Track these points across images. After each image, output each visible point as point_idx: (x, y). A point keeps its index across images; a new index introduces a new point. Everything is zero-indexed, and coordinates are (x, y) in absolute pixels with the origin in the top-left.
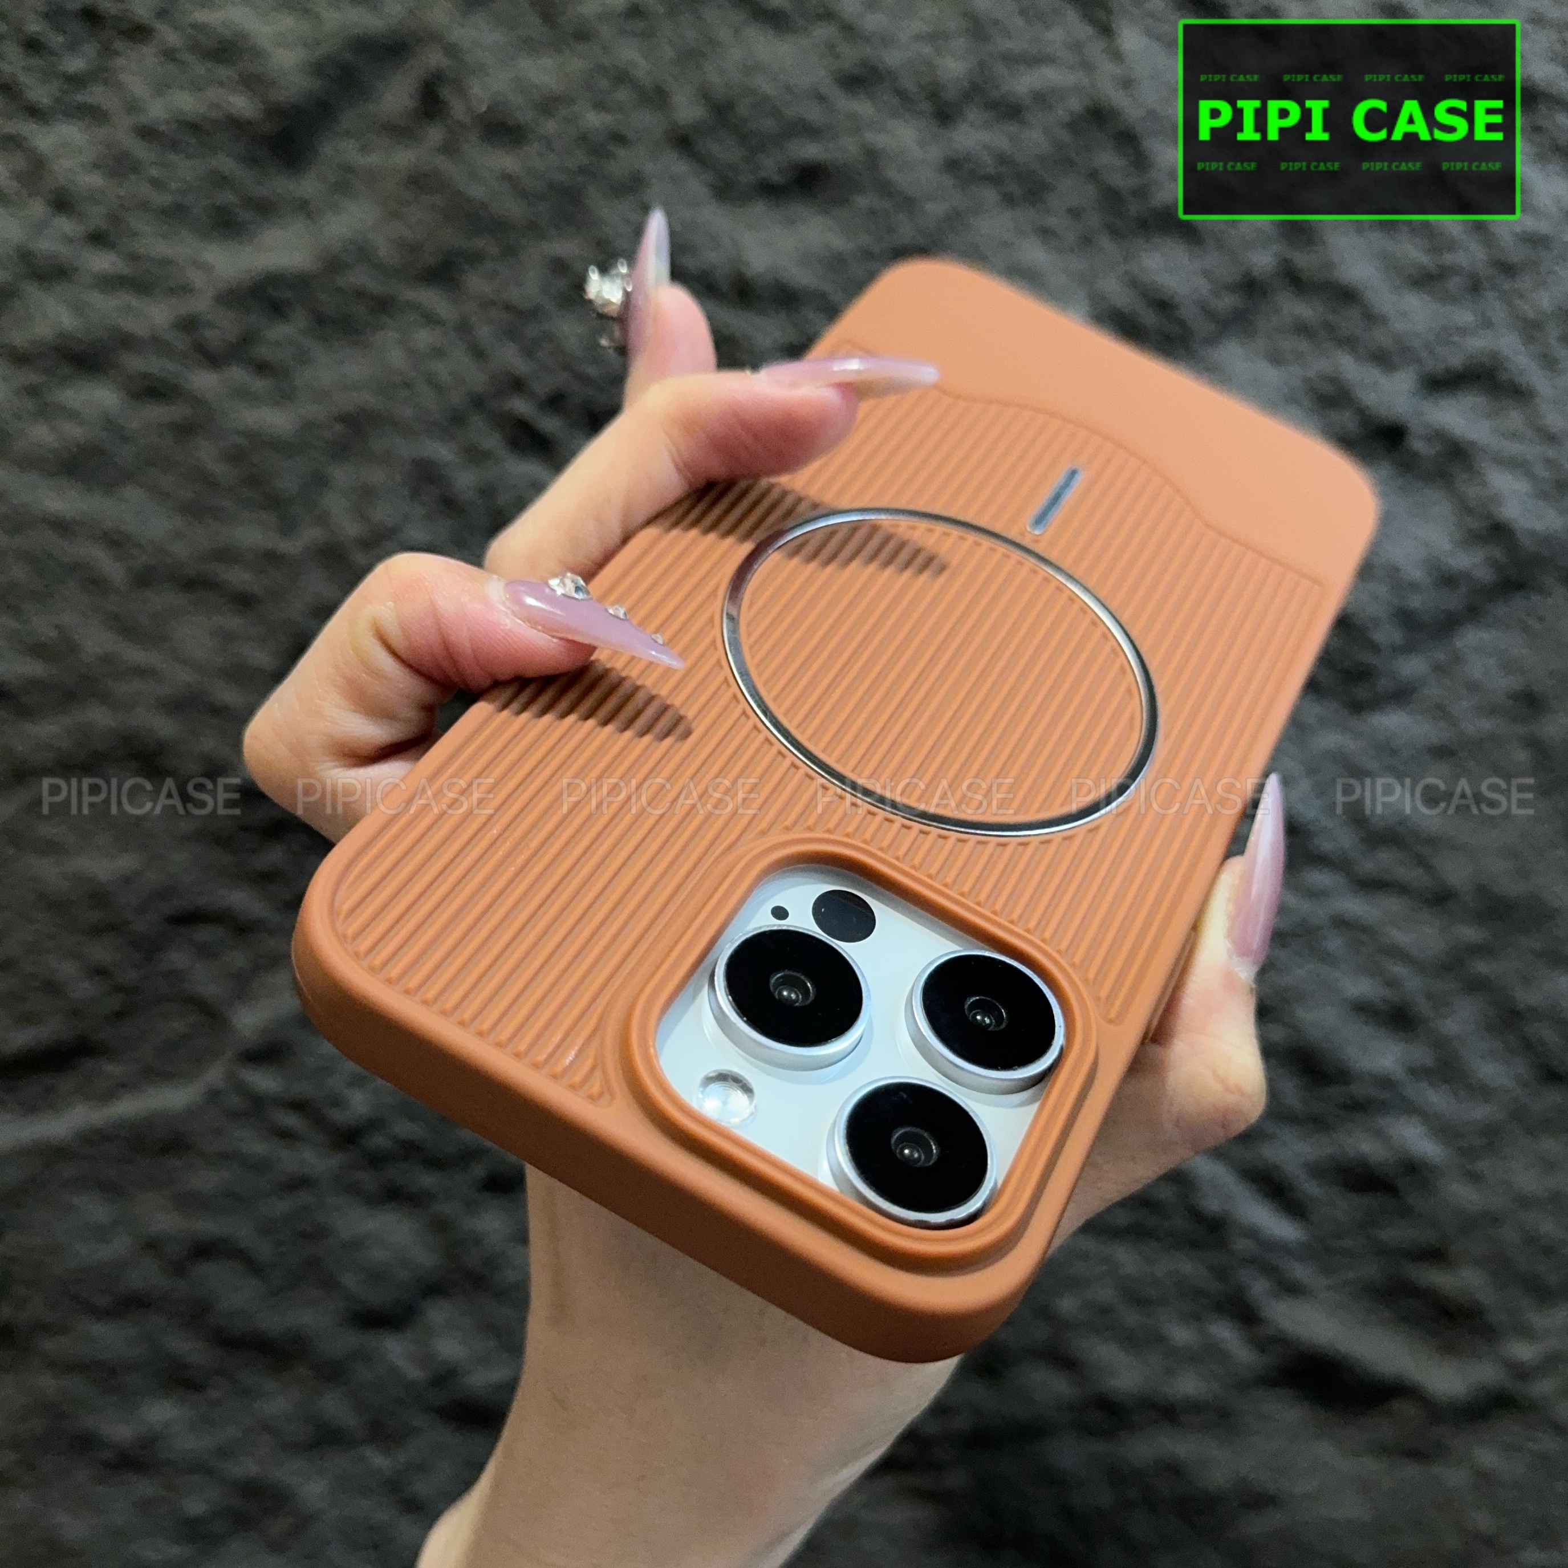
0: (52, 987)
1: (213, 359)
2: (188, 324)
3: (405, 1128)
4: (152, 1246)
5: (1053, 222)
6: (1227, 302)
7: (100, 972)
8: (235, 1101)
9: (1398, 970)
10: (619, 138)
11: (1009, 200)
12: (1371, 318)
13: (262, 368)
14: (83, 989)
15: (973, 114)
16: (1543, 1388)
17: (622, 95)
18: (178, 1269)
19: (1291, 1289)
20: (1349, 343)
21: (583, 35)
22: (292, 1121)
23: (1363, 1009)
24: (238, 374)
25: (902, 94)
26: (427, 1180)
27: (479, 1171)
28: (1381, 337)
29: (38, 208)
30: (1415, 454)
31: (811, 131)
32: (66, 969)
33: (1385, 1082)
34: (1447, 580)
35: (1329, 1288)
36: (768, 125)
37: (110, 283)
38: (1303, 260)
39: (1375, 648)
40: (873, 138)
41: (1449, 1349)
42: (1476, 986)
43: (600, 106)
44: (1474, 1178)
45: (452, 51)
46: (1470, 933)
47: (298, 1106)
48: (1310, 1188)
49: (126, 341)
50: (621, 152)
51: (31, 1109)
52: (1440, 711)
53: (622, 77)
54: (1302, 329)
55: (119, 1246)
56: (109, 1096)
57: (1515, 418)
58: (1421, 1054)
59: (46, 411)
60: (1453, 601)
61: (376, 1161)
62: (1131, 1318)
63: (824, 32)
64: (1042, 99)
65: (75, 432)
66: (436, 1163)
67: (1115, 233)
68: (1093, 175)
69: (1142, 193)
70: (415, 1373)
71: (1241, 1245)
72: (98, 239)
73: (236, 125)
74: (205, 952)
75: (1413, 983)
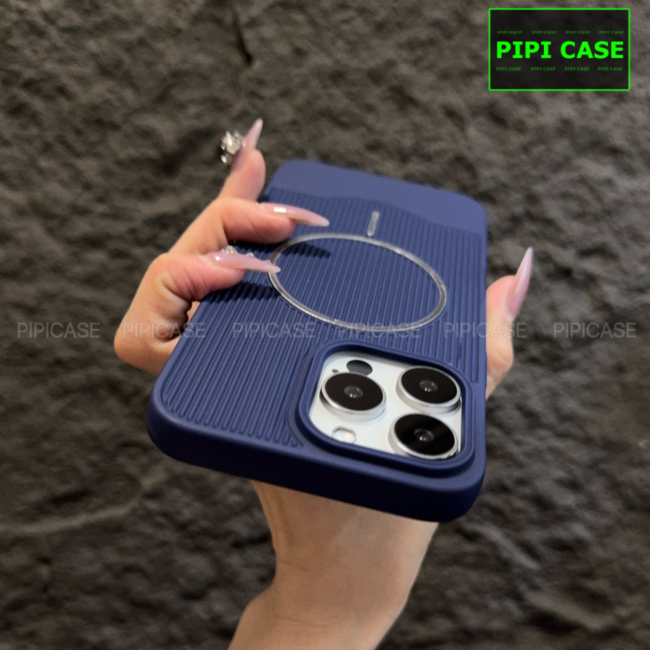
0: (76, 470)
1: (141, 243)
2: (133, 231)
3: (204, 523)
4: (108, 567)
6: (506, 225)
7: (93, 465)
8: (141, 512)
9: (573, 467)
12: (559, 230)
13: (159, 247)
14: (86, 471)
15: (415, 159)
16: (630, 626)
17: (289, 153)
18: (118, 576)
19: (535, 588)
20: (551, 239)
22: (162, 520)
23: (560, 482)
24: (150, 249)
25: (388, 152)
26: (212, 543)
27: (230, 540)
28: (563, 237)
29: (79, 190)
30: (575, 279)
32: (81, 464)
33: (568, 509)
35: (549, 588)
37: (104, 216)
38: (534, 210)
39: (562, 349)
40: (378, 167)
41: (595, 611)
42: (602, 473)
44: (603, 545)
46: (599, 454)
47: (165, 515)
48: (542, 549)
49: (109, 237)
51: (65, 515)
52: (586, 372)
53: (289, 146)
55: (96, 568)
56: (94, 510)
57: (612, 266)
58: (582, 499)
59: (80, 261)
61: (192, 536)
62: (475, 598)
63: (361, 130)
64: (440, 153)
65: (89, 269)
66: (215, 537)
68: (457, 181)
69: (474, 187)
70: (205, 617)
71: (516, 570)
72: (100, 200)
73: (150, 161)
74: (132, 457)
75: (578, 473)
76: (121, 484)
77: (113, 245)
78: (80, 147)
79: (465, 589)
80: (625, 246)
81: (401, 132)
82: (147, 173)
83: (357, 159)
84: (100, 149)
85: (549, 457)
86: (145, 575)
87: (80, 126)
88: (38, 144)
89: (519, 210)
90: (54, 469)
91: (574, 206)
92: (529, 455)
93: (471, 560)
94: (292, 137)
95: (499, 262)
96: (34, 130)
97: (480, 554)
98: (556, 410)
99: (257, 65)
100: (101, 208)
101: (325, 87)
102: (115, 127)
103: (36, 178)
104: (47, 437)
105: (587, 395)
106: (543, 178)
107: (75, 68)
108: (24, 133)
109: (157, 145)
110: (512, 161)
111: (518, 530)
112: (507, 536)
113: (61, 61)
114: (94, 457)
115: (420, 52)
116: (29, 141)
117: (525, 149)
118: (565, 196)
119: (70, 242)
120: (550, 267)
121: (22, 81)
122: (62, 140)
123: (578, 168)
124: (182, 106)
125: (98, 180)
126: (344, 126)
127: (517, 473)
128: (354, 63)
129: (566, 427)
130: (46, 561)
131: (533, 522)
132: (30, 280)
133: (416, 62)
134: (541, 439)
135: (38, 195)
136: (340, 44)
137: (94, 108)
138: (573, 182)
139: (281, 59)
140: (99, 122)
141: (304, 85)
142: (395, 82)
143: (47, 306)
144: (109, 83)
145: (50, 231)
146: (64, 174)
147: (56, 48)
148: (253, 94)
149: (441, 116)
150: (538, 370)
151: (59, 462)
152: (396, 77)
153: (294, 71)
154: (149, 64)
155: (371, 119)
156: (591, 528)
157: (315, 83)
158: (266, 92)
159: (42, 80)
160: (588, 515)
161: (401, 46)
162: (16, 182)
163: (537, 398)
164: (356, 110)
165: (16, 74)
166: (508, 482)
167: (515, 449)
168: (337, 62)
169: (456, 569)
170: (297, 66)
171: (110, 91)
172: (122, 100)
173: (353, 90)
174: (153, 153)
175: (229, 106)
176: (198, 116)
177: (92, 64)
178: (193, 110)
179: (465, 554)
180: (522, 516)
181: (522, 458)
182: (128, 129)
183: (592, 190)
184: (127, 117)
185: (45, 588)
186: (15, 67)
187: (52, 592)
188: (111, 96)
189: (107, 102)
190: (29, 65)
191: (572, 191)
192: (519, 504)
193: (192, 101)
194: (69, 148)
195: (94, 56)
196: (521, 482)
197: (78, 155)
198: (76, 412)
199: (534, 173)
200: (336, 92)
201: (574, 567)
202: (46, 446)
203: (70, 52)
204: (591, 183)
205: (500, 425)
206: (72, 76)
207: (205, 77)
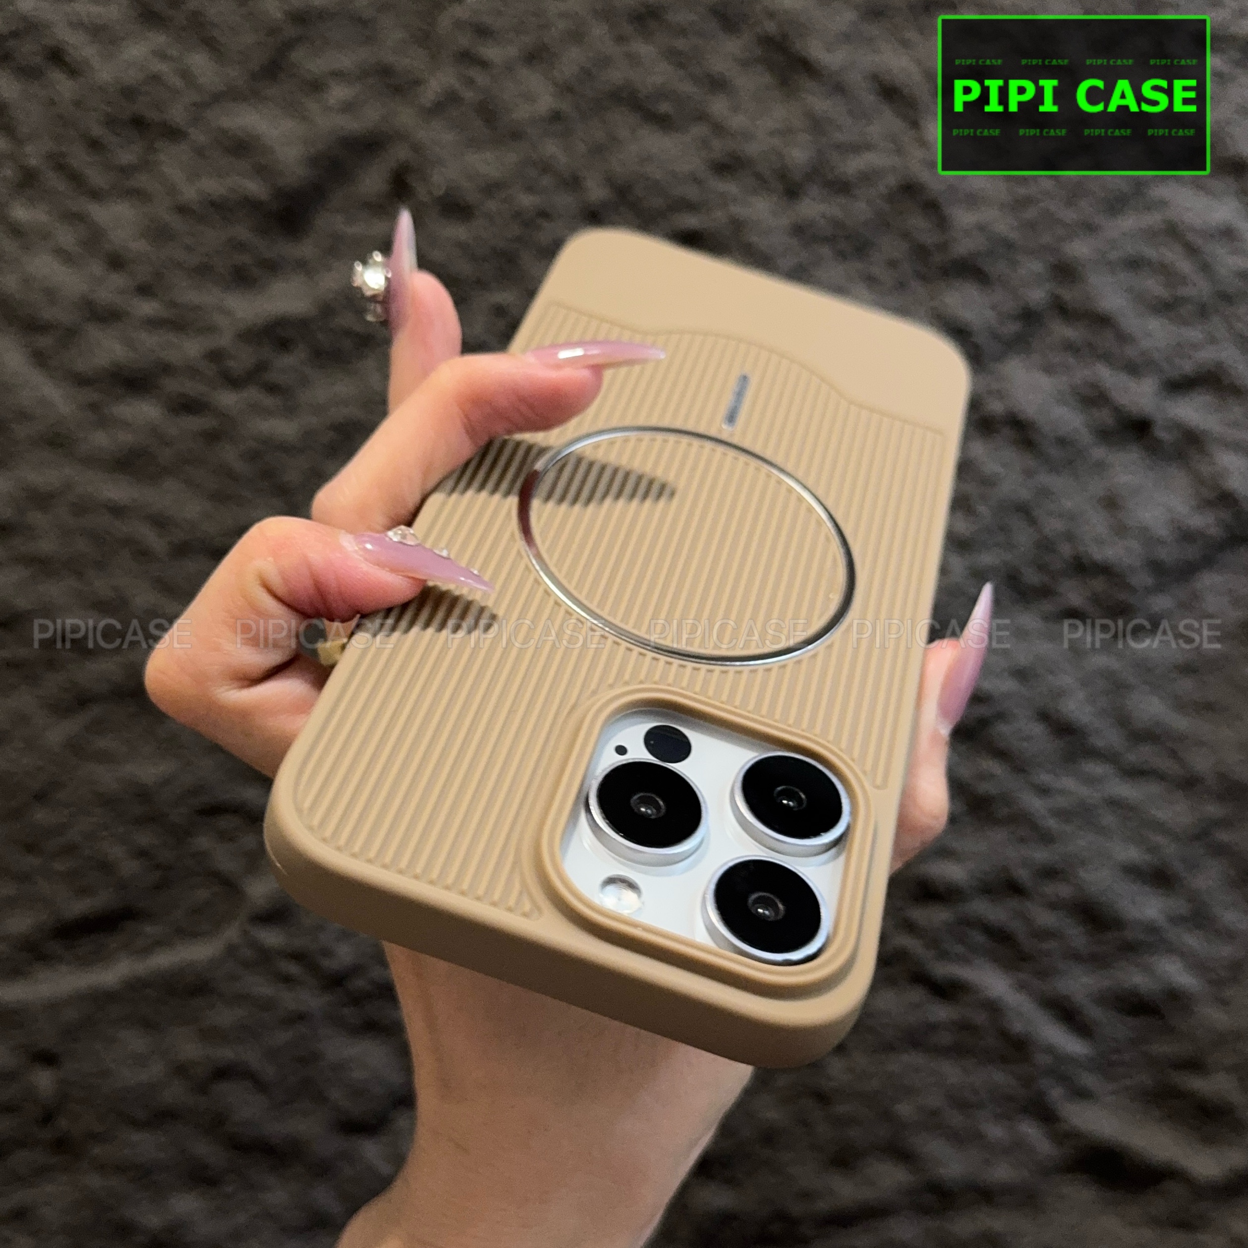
0: (106, 867)
1: (234, 382)
2: (215, 356)
3: (381, 974)
4: (181, 1070)
5: (876, 270)
6: (1012, 328)
7: (142, 854)
8: (247, 953)
9: (1159, 839)
10: (544, 214)
11: (842, 256)
12: (1123, 338)
13: (272, 389)
14: (130, 867)
15: (814, 190)
17: (546, 181)
18: (202, 1088)
19: (1082, 1094)
20: (1106, 358)
21: (516, 135)
22: (293, 969)
23: (1132, 871)
24: (253, 394)
25: (759, 176)
28: (1130, 352)
29: (97, 268)
30: (1159, 441)
31: (690, 206)
32: (116, 852)
33: (1152, 929)
34: (1187, 536)
35: (1113, 1093)
36: (657, 202)
37: (153, 324)
38: (1068, 295)
39: (1133, 590)
40: (736, 210)
41: (1209, 1140)
42: (1220, 851)
43: (530, 189)
44: (1224, 1003)
45: (417, 148)
46: (1213, 810)
47: (297, 957)
48: (1095, 1013)
49: (167, 369)
50: (545, 224)
51: (86, 962)
53: (546, 167)
54: (1070, 347)
55: (156, 1070)
56: (146, 951)
57: (1235, 410)
58: (1178, 905)
59: (104, 422)
60: (1192, 552)
61: (357, 1000)
62: (956, 1119)
63: (699, 130)
64: (868, 177)
65: (126, 438)
67: (923, 278)
68: (906, 235)
69: (943, 247)
70: (387, 1170)
71: (1042, 1059)
72: (144, 290)
73: (251, 204)
74: (225, 837)
75: (1170, 850)
76: (202, 894)
77: (175, 386)
78: (97, 178)
79: (934, 1100)
81: (786, 132)
82: (242, 232)
83: (691, 192)
84: (142, 180)
85: (1108, 819)
86: (259, 1084)
87: (97, 131)
88: (9, 171)
89: (1037, 296)
90: (59, 866)
91: (1154, 286)
92: (1064, 815)
93: (945, 1038)
94: (551, 148)
95: (997, 408)
97: (964, 1026)
98: (1123, 720)
100: (147, 308)
101: (621, 39)
102: (174, 134)
103: (7, 245)
104: (41, 797)
105: (1186, 685)
106: (1090, 228)
107: (85, 8)
109: (262, 171)
111: (1044, 974)
112: (1022, 986)
114: (145, 838)
118: (1134, 264)
119: (82, 381)
120: (1105, 416)
122: (59, 164)
123: (1162, 204)
124: (316, 86)
125: (139, 246)
126: (663, 122)
127: (1041, 855)
129: (1144, 755)
130: (48, 1059)
131: (1076, 957)
134: (1091, 781)
135: (10, 281)
137: (128, 93)
138: (1151, 235)
140: (139, 123)
141: (577, 36)
142: (771, 27)
143: (36, 518)
144: (159, 39)
145: (40, 359)
146: (67, 237)
148: (467, 58)
149: (869, 98)
151: (70, 849)
152: (772, 15)
153: (554, 7)
155: (718, 106)
156: (1197, 965)
157: (599, 31)
158: (492, 52)
159: (15, 34)
160: (1192, 940)
163: (1081, 695)
164: (687, 88)
166: (1023, 875)
167: (1035, 804)
169: (916, 1058)
171: (162, 56)
172: (186, 75)
173: (681, 44)
174: (254, 187)
175: (418, 83)
176: (348, 107)
178: (339, 93)
179: (933, 1027)
180: (1050, 945)
181: (1052, 823)
182: (199, 136)
183: (1192, 250)
185: (47, 1118)
187: (63, 1123)
188: (162, 67)
189: (155, 78)
191: (1150, 252)
192: (1045, 918)
193: (338, 75)
194: (76, 178)
196: (1050, 873)
197: (96, 195)
198: (103, 743)
199: (1069, 215)
200: (644, 49)
201: (1163, 1048)
202: (41, 816)
204: (1190, 237)
205: (1002, 754)
206: (78, 25)
207: (362, 22)
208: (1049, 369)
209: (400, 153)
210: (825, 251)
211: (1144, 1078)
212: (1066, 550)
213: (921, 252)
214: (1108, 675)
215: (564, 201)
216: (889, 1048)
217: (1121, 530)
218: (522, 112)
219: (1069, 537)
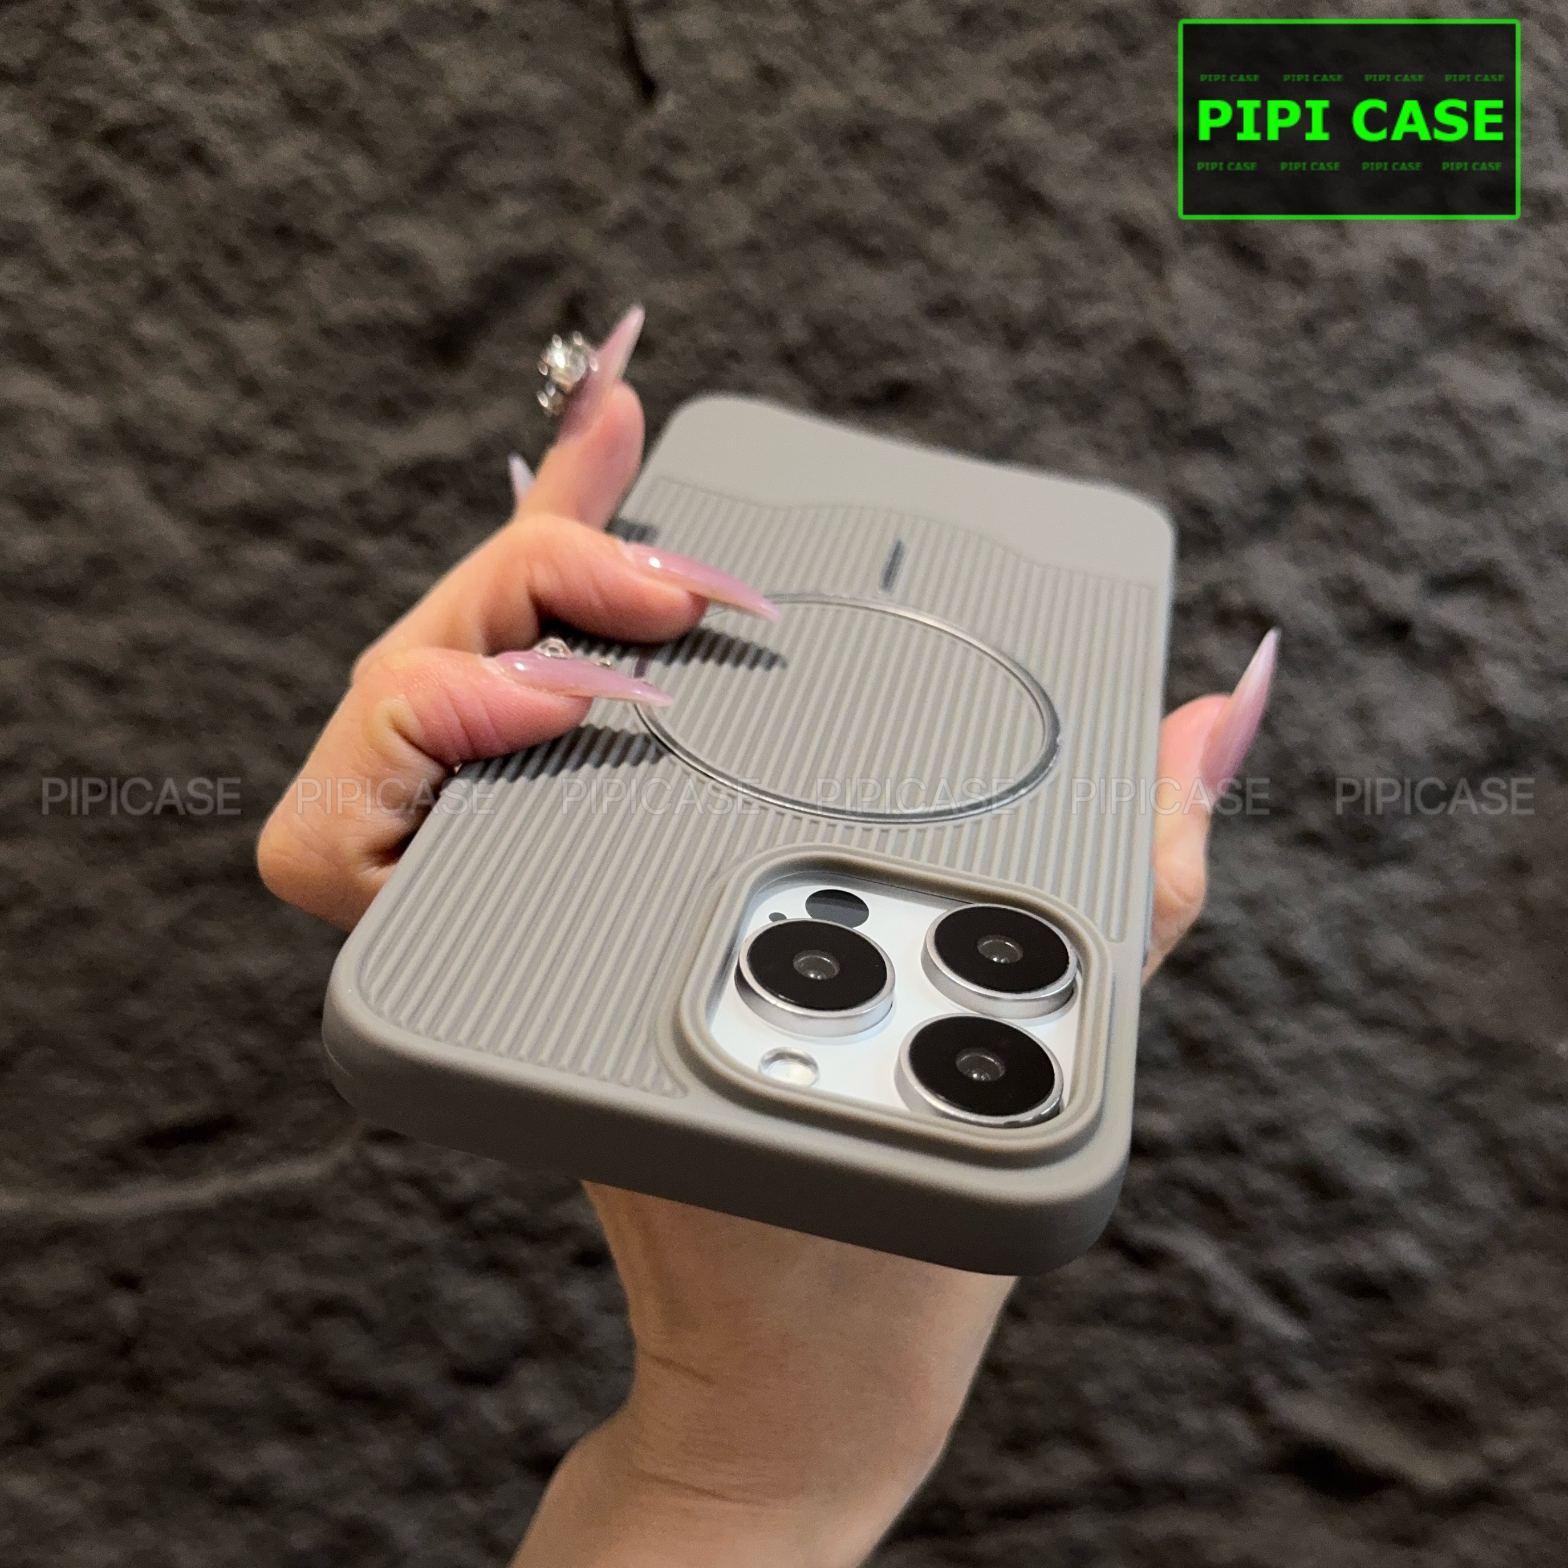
76: (312, 1105)
77: (310, 530)
78: (234, 291)
79: (1125, 1380)
80: (1541, 570)
82: (394, 359)
83: (901, 338)
84: (286, 298)
85: (1340, 1072)
86: (365, 1323)
87: (237, 239)
88: (134, 282)
89: (1288, 474)
90: (154, 1065)
91: (1422, 470)
92: (1290, 1066)
93: (1142, 1312)
94: (747, 281)
95: (1236, 598)
96: (125, 249)
97: (1163, 1300)
98: (1362, 961)
99: (668, 104)
100: (281, 440)
101: (830, 163)
102: (321, 246)
103: (128, 363)
104: (137, 986)
105: (1435, 926)
106: (1350, 400)
107: (229, 101)
108: (103, 255)
109: (420, 291)
110: (1277, 355)
111: (1258, 1245)
112: (1231, 1257)
113: (193, 82)
114: (249, 1039)
115: (1060, 85)
116: (113, 273)
117: (1309, 327)
118: (1400, 444)
119: (206, 520)
120: (1359, 615)
121: (99, 127)
122: (193, 276)
123: (1435, 378)
124: (483, 200)
125: (277, 372)
126: (874, 257)
127: (1262, 1110)
128: (902, 107)
129: (1386, 1002)
130: (128, 1282)
131: (1296, 1227)
132: (108, 608)
133: (1050, 110)
134: (1323, 1028)
135: (131, 405)
136: (870, 59)
137: (273, 197)
138: (1419, 411)
139: (725, 91)
140: (283, 233)
141: (781, 155)
142: (1000, 157)
143: (146, 672)
144: (309, 140)
145: (159, 493)
146: (196, 357)
147: (183, 50)
148: (655, 175)
149: (1107, 241)
150: (1320, 864)
151: (167, 1048)
152: (1002, 143)
153: (756, 122)
154: (408, 96)
155: (938, 242)
156: (1434, 1244)
157: (806, 151)
158: (686, 170)
159: (149, 127)
160: (1429, 1216)
161: (1016, 69)
162: (81, 371)
163: (1314, 930)
164: (903, 220)
165: (87, 111)
166: (1239, 1131)
167: (1256, 1052)
168: (862, 102)
169: (1107, 1333)
170: (766, 109)
171: (312, 158)
172: (340, 181)
173: (897, 170)
174: (409, 310)
175: (597, 201)
176: (520, 225)
177: (271, 91)
178: (510, 208)
179: (1129, 1298)
180: (1268, 1212)
181: (1275, 1074)
183: (1466, 431)
184: (351, 219)
185: (126, 1347)
186: (84, 93)
187: (142, 1357)
188: (312, 171)
189: (304, 184)
190: (117, 89)
191: (1420, 433)
192: (1263, 1182)
193: (507, 188)
194: (210, 293)
195: (275, 71)
196: (1270, 1131)
197: (230, 311)
198: (212, 930)
199: (1329, 385)
200: (856, 174)
201: (1388, 1337)
202: (136, 1008)
203: (220, 61)
204: (1465, 416)
205: (1223, 993)
206: (223, 120)
207: (540, 131)
208: (1297, 558)
209: (574, 279)
210: (1050, 412)
211: (1365, 1369)
212: (1306, 765)
213: (1159, 419)
214: (1347, 909)
215: (758, 340)
216: (1078, 1319)
217: (1370, 745)
218: (715, 239)
219: (1311, 750)
